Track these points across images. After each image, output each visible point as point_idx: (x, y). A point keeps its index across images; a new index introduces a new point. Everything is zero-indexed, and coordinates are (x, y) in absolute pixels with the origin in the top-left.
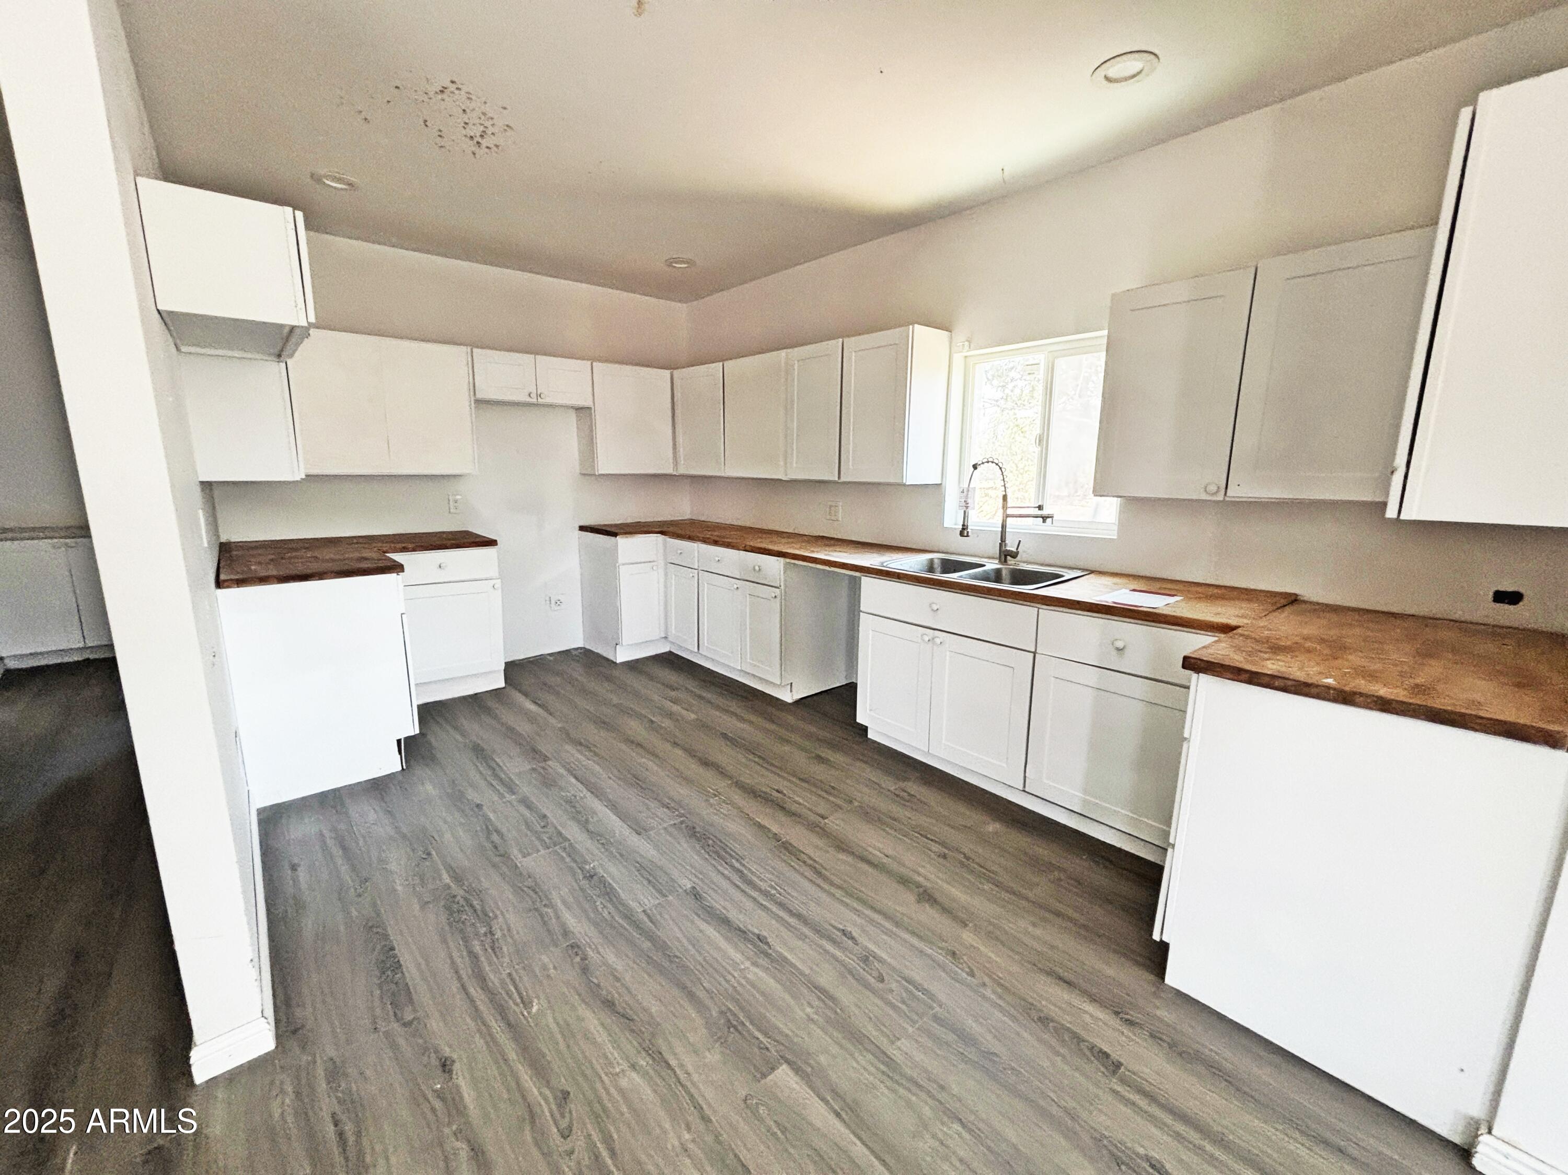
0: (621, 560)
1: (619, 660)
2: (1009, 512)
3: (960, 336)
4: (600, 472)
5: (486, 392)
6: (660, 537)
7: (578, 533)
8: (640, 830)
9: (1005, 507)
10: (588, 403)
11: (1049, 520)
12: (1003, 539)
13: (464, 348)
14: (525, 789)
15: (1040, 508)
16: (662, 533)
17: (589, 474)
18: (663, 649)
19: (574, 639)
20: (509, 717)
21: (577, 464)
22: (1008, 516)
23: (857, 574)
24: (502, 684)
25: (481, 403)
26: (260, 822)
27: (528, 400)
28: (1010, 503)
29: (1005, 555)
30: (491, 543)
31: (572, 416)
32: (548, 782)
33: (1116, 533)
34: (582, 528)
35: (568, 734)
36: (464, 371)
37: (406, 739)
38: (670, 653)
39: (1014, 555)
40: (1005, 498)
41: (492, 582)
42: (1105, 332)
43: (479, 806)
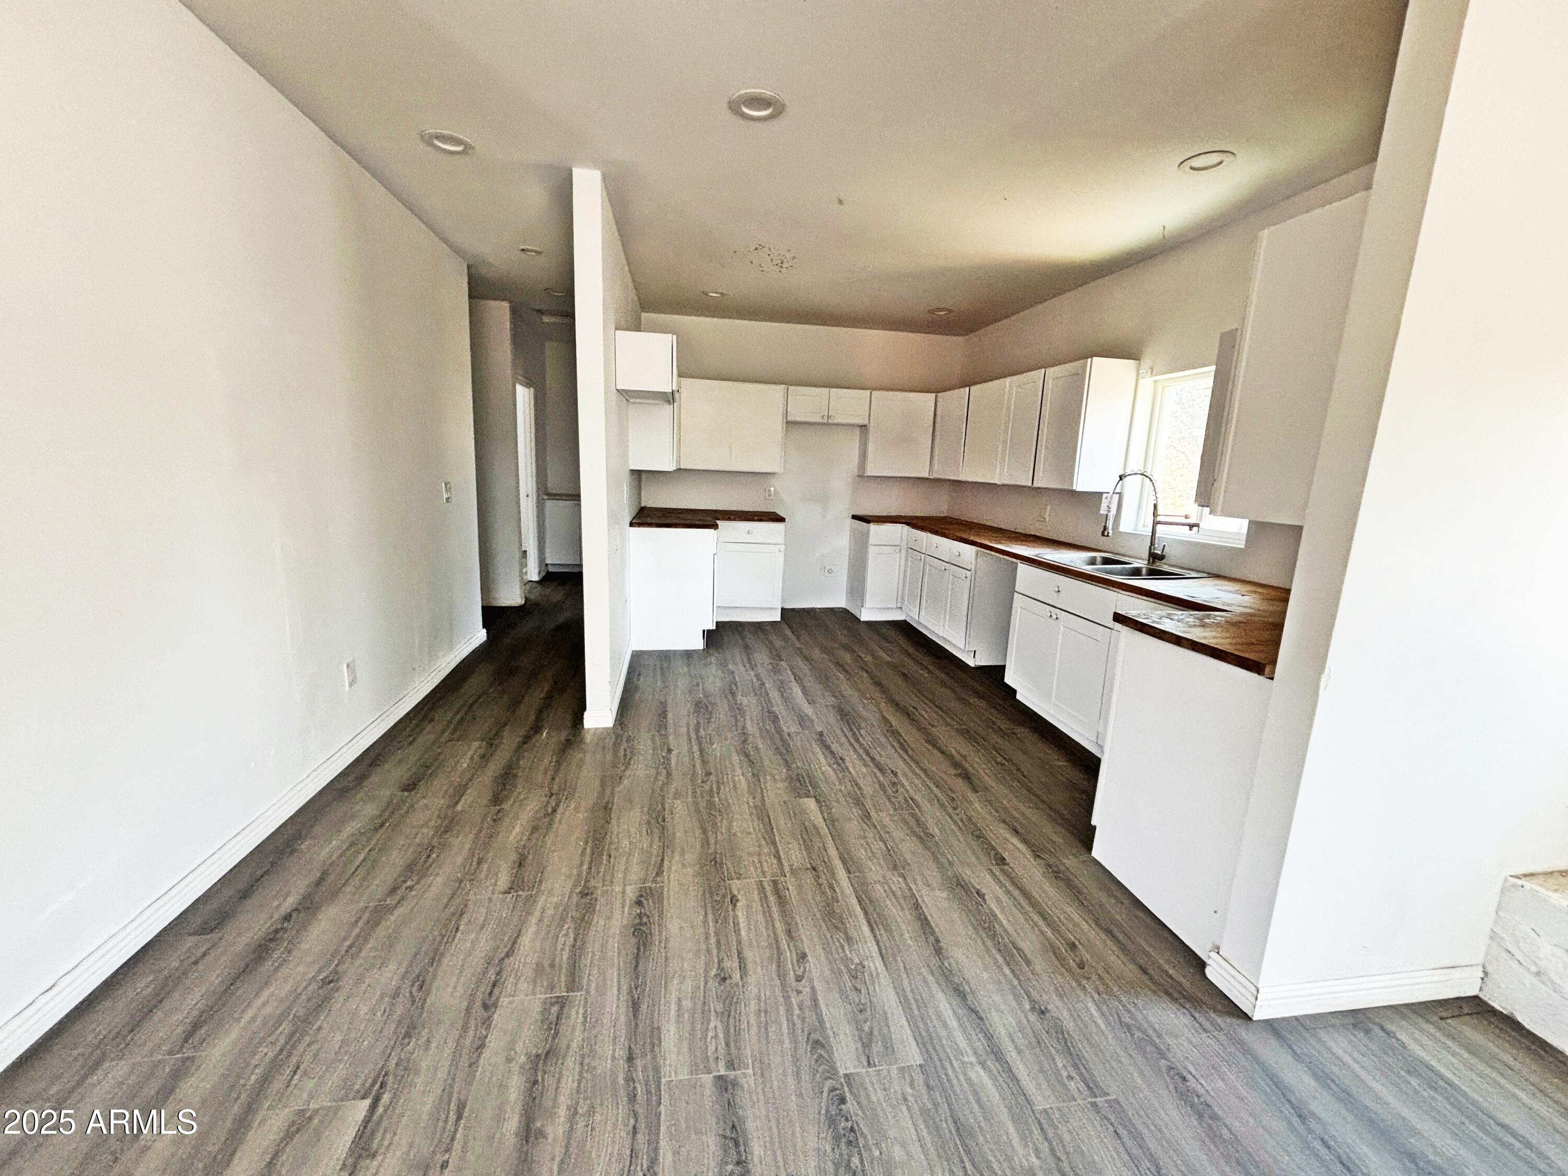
0: (871, 542)
1: (864, 618)
2: (1159, 519)
3: (1146, 363)
4: (869, 474)
5: (795, 416)
6: (906, 528)
7: (850, 521)
8: (811, 702)
9: (1155, 514)
10: (866, 422)
11: (1195, 529)
12: (1152, 543)
13: (783, 386)
14: (760, 670)
15: (1186, 517)
16: (908, 524)
17: (862, 477)
18: (898, 616)
19: (840, 602)
20: (773, 638)
21: (856, 470)
22: (1159, 523)
23: (1014, 560)
24: (778, 619)
25: (791, 425)
26: (632, 656)
27: (821, 421)
28: (1160, 511)
29: (1154, 557)
30: (782, 520)
31: (857, 431)
32: (776, 670)
33: (1244, 542)
34: (854, 517)
35: (802, 653)
36: (781, 402)
37: (708, 631)
38: (905, 621)
39: (1161, 557)
40: (1155, 506)
41: (778, 547)
42: (1213, 368)
43: (733, 672)
